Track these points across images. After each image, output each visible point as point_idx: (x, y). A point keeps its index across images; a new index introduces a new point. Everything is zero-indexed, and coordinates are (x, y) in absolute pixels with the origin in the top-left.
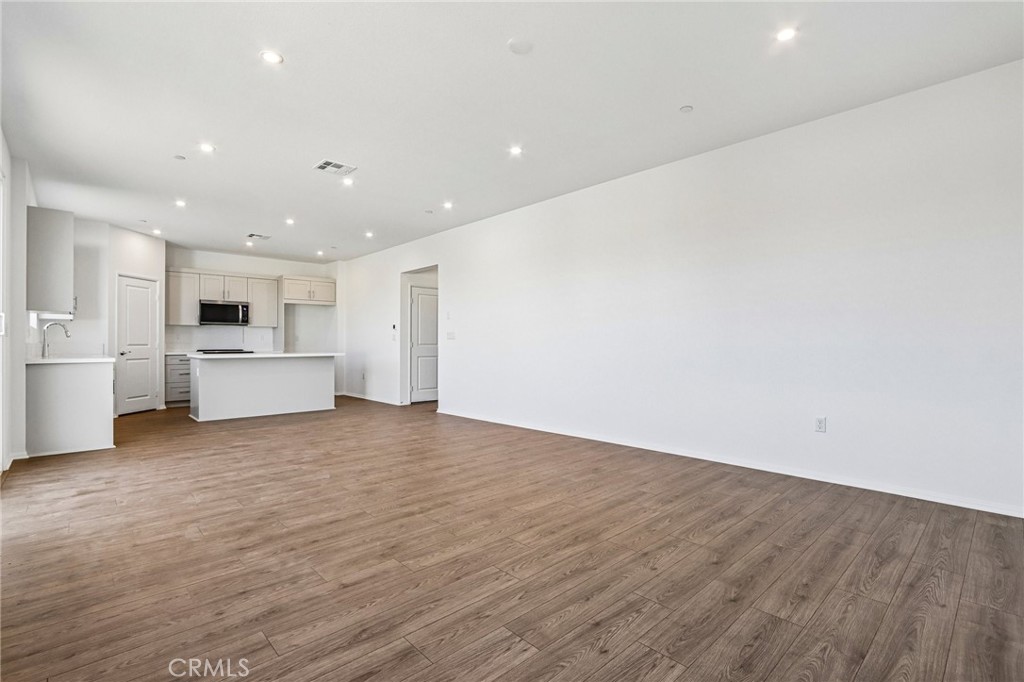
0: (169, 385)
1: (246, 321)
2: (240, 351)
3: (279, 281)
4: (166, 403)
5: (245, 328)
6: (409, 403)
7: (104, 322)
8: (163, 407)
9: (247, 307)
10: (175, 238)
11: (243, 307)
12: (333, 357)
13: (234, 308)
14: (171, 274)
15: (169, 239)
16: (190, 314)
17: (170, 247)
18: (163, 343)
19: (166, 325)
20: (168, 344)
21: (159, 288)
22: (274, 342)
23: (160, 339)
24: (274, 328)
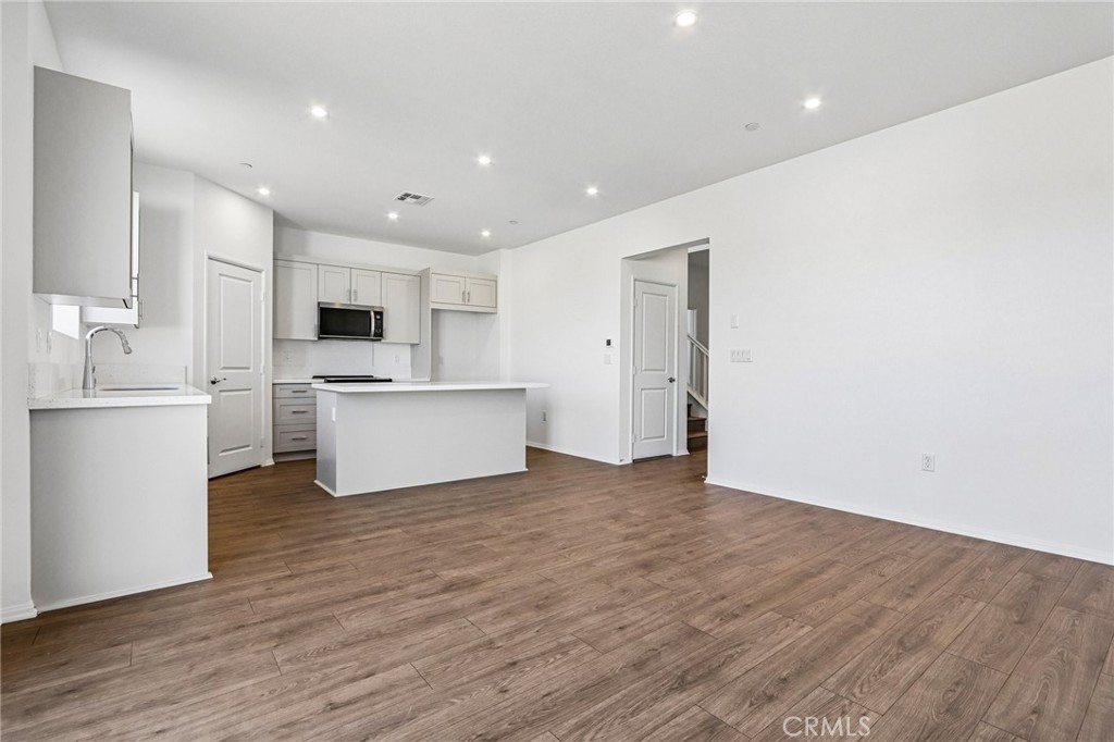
0: (279, 429)
1: (379, 335)
2: (369, 380)
3: (422, 278)
4: (275, 455)
5: (376, 344)
6: (631, 461)
7: (187, 332)
8: (270, 462)
9: (381, 314)
10: (286, 206)
11: (376, 313)
12: (524, 390)
13: (363, 314)
14: (280, 263)
15: (277, 210)
16: (305, 323)
17: (280, 222)
18: (271, 366)
19: (274, 339)
20: (276, 365)
21: (265, 279)
22: (412, 365)
23: (266, 362)
24: (413, 345)
